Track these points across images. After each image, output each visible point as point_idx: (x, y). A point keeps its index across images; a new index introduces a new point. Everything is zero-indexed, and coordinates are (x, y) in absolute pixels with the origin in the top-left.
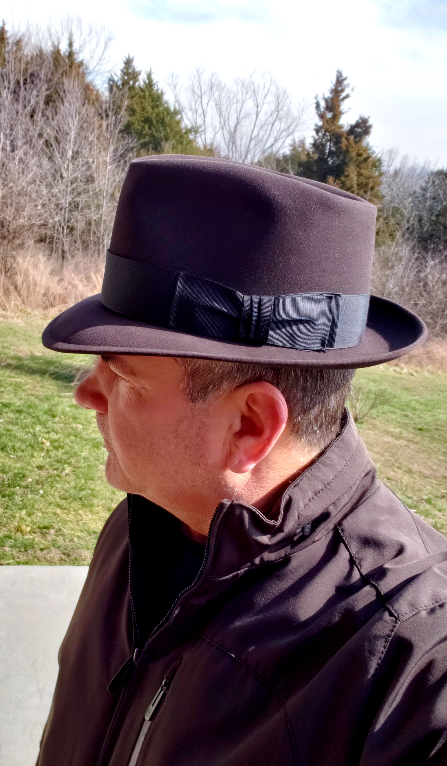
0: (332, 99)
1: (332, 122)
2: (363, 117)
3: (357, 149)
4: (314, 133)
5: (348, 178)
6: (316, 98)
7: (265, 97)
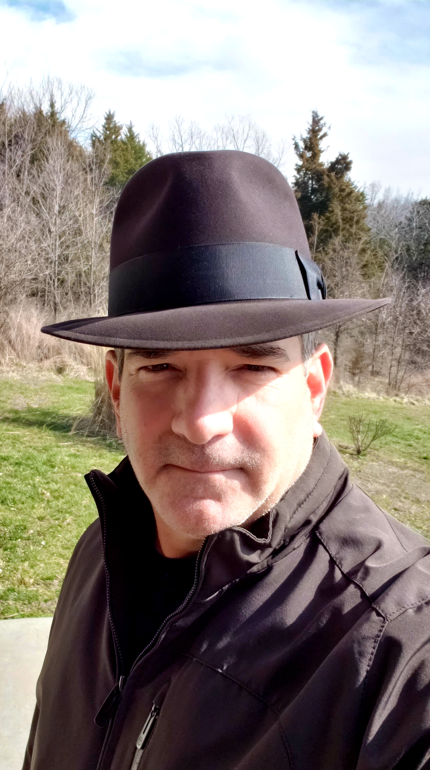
0: (310, 139)
1: (312, 161)
2: (342, 154)
3: (340, 185)
4: (295, 173)
5: (332, 214)
6: (293, 139)
7: (245, 142)
